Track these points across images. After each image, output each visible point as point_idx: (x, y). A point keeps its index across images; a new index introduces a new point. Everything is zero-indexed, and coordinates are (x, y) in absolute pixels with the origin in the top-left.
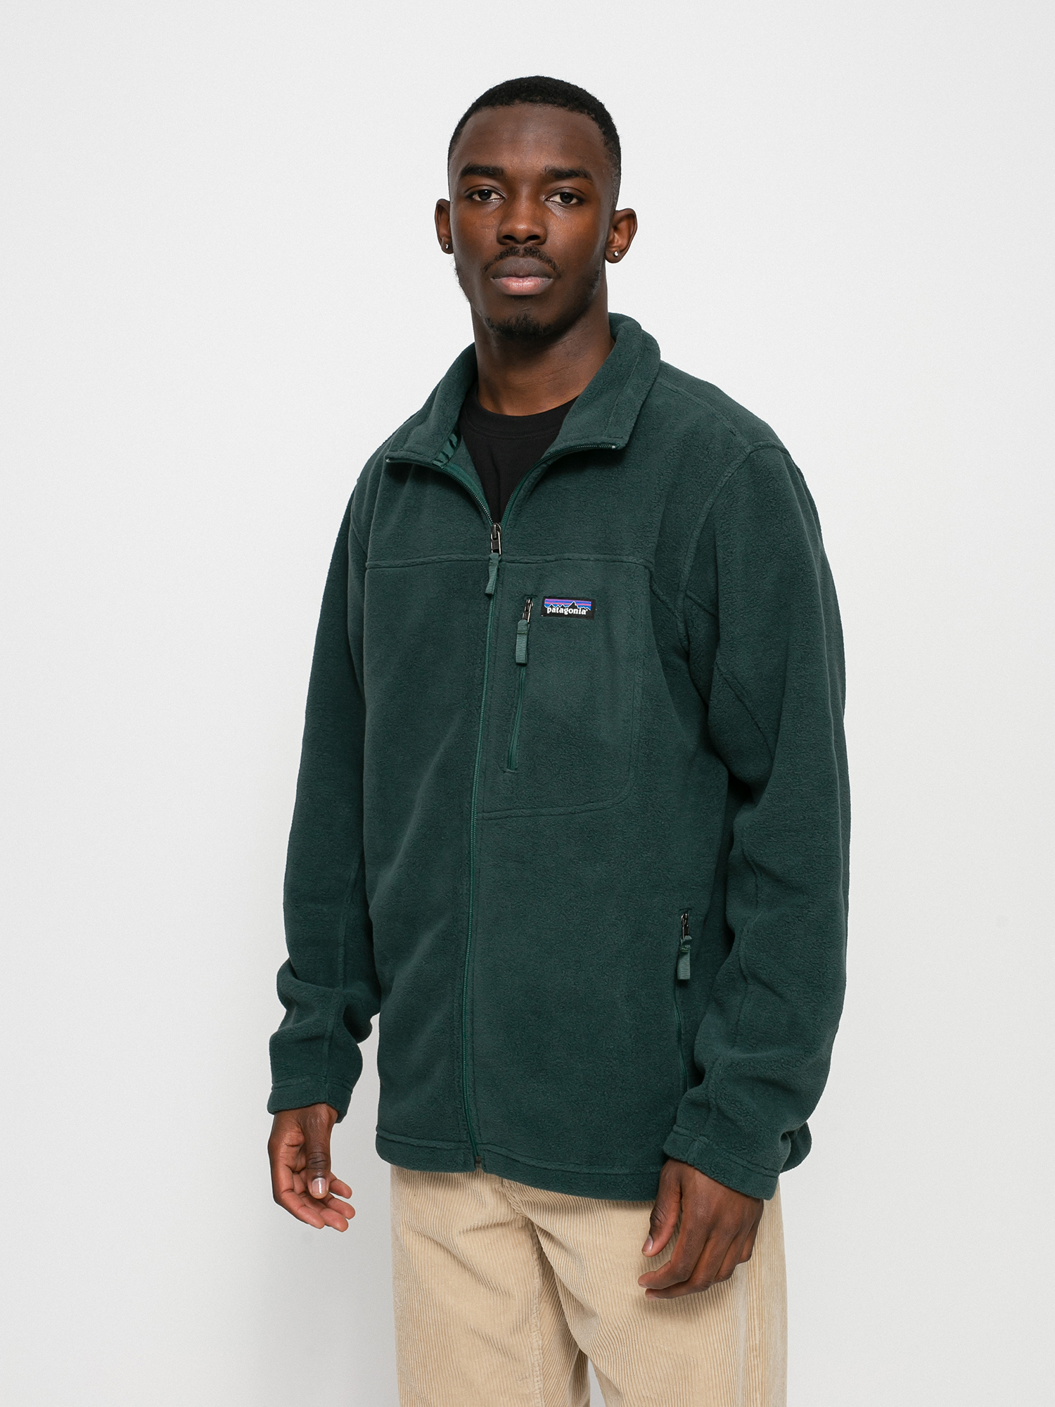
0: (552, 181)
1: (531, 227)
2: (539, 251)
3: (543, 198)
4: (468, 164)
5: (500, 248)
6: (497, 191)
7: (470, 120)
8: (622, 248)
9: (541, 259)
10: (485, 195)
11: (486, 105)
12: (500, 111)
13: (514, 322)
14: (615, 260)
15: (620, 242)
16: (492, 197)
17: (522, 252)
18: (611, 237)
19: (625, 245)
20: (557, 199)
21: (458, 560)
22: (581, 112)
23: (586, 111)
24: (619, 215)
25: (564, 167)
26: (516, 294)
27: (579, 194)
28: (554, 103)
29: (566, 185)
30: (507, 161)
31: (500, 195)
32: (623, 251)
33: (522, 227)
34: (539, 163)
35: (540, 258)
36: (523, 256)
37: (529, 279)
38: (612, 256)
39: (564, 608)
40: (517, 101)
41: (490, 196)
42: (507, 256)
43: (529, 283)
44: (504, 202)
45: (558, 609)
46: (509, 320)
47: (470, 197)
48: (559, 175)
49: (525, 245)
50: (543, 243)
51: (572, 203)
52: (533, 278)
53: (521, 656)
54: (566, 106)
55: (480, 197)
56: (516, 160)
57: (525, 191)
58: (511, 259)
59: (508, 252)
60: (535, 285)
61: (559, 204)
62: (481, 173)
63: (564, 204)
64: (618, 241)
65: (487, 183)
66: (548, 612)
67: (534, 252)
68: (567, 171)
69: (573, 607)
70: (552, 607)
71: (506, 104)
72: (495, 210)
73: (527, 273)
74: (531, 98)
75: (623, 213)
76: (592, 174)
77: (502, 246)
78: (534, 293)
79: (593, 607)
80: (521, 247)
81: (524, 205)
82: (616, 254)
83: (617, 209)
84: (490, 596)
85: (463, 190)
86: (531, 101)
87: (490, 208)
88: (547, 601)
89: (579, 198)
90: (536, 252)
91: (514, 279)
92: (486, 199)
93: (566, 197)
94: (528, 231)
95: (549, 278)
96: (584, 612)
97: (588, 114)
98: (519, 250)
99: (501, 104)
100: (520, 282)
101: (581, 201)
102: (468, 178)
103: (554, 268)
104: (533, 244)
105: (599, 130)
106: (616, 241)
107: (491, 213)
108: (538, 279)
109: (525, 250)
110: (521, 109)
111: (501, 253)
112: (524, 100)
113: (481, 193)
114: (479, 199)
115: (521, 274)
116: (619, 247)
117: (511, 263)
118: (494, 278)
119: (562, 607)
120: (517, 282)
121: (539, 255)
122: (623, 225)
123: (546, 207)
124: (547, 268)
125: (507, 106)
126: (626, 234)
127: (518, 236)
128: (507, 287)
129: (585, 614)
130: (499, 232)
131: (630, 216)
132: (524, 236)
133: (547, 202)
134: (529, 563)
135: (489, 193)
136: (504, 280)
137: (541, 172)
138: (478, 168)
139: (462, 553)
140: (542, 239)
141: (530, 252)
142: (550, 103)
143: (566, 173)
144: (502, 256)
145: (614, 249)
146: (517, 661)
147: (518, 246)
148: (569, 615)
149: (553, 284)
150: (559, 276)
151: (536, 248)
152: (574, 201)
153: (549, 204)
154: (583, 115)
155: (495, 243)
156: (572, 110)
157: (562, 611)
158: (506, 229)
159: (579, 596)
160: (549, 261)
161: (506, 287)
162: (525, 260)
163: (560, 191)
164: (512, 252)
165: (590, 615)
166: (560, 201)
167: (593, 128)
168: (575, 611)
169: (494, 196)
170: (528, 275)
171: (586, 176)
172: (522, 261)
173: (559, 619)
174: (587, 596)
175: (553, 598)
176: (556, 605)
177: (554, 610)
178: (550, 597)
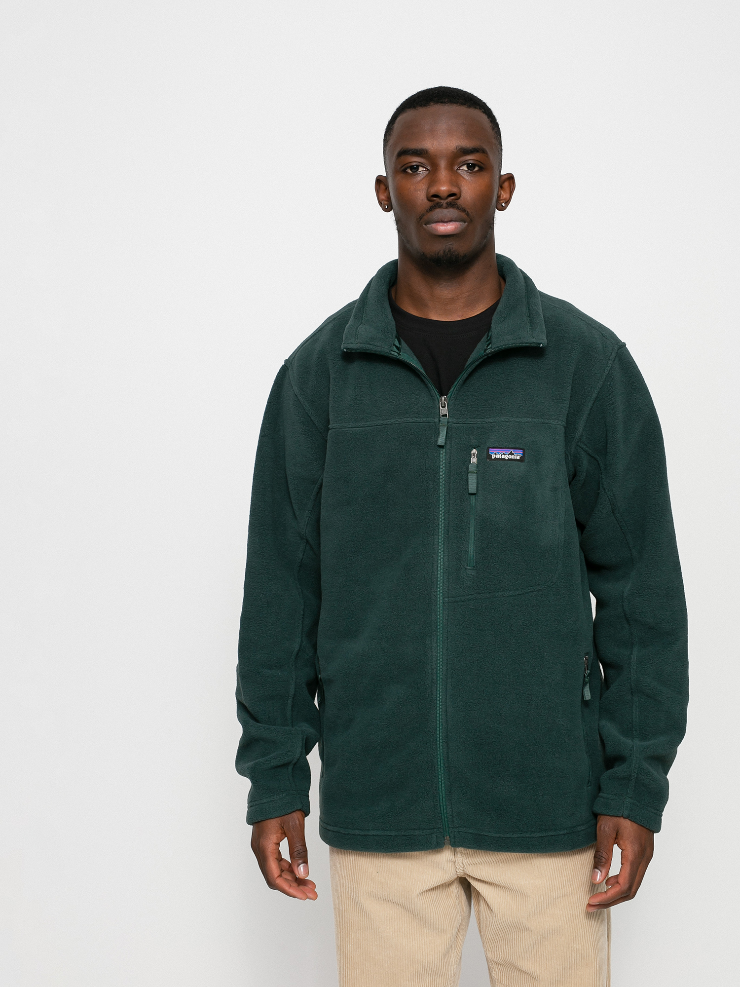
0: (462, 156)
1: (451, 188)
2: (456, 204)
3: (456, 167)
4: (402, 148)
5: (429, 204)
6: (423, 165)
7: (398, 119)
8: (506, 201)
9: (460, 210)
10: (415, 169)
11: (409, 108)
12: (421, 111)
13: (442, 253)
14: (502, 209)
15: (505, 196)
16: (419, 170)
17: (445, 205)
18: (500, 193)
19: (508, 198)
20: (465, 168)
21: (414, 422)
22: (475, 108)
23: (478, 107)
24: (503, 178)
25: (468, 146)
26: (443, 234)
27: (480, 164)
28: (456, 103)
29: (470, 158)
30: (429, 144)
31: (426, 168)
32: (508, 202)
33: (444, 188)
34: (451, 144)
35: (459, 208)
36: (446, 208)
37: (451, 223)
38: (500, 206)
39: (505, 455)
40: (432, 103)
41: (418, 169)
42: (435, 208)
43: (451, 227)
44: (429, 173)
45: (500, 455)
46: (438, 253)
47: (404, 171)
48: (465, 152)
49: (446, 201)
50: (459, 198)
51: (475, 170)
52: (454, 223)
53: (472, 488)
54: (465, 105)
55: (411, 170)
56: (435, 143)
57: (443, 164)
58: (438, 210)
59: (435, 206)
60: (456, 228)
61: (467, 172)
62: (412, 153)
63: (469, 171)
64: (503, 196)
65: (415, 160)
66: (493, 458)
67: (453, 205)
68: (471, 149)
69: (511, 454)
70: (496, 454)
71: (424, 106)
72: (423, 178)
73: (450, 219)
74: (441, 100)
75: (506, 176)
76: (488, 150)
77: (430, 202)
78: (454, 233)
79: (524, 454)
80: (444, 202)
81: (443, 174)
82: (503, 205)
83: (501, 174)
84: (442, 447)
85: (399, 166)
86: (442, 103)
87: (419, 178)
88: (491, 451)
89: (479, 167)
90: (455, 205)
91: (441, 224)
92: (415, 172)
93: (471, 167)
94: (448, 191)
95: (465, 222)
96: (518, 458)
97: (480, 109)
98: (443, 204)
99: (421, 106)
100: (445, 226)
101: (481, 169)
102: (403, 157)
103: (468, 214)
104: (452, 199)
105: (488, 119)
106: (502, 196)
107: (421, 180)
108: (457, 223)
109: (447, 204)
110: (435, 108)
111: (431, 207)
112: (437, 102)
113: (412, 168)
114: (411, 172)
115: (446, 220)
116: (505, 199)
117: (438, 213)
118: (426, 225)
119: (504, 454)
120: (443, 226)
121: (457, 207)
122: (506, 184)
123: (460, 175)
124: (463, 215)
125: (425, 107)
126: (508, 191)
127: (441, 195)
128: (437, 230)
130: (428, 193)
131: (510, 178)
132: (446, 195)
133: (458, 171)
135: (418, 167)
136: (434, 225)
137: (454, 150)
138: (410, 150)
139: (417, 417)
140: (458, 195)
141: (451, 205)
142: (455, 103)
143: (470, 150)
144: (431, 209)
145: (502, 201)
146: (470, 492)
147: (442, 201)
148: (509, 460)
149: (468, 226)
150: (471, 221)
151: (454, 202)
152: (476, 169)
153: (460, 172)
154: (477, 110)
155: (425, 201)
156: (469, 107)
157: (503, 457)
158: (433, 191)
159: (510, 446)
160: (464, 210)
161: (435, 229)
162: (448, 210)
163: (467, 162)
164: (438, 206)
165: (522, 460)
166: (467, 169)
167: (484, 118)
168: (512, 457)
169: (421, 169)
170: (451, 221)
171: (483, 151)
172: (445, 211)
173: (501, 462)
174: (517, 446)
175: (496, 448)
176: (499, 453)
177: (497, 456)
178: (494, 448)
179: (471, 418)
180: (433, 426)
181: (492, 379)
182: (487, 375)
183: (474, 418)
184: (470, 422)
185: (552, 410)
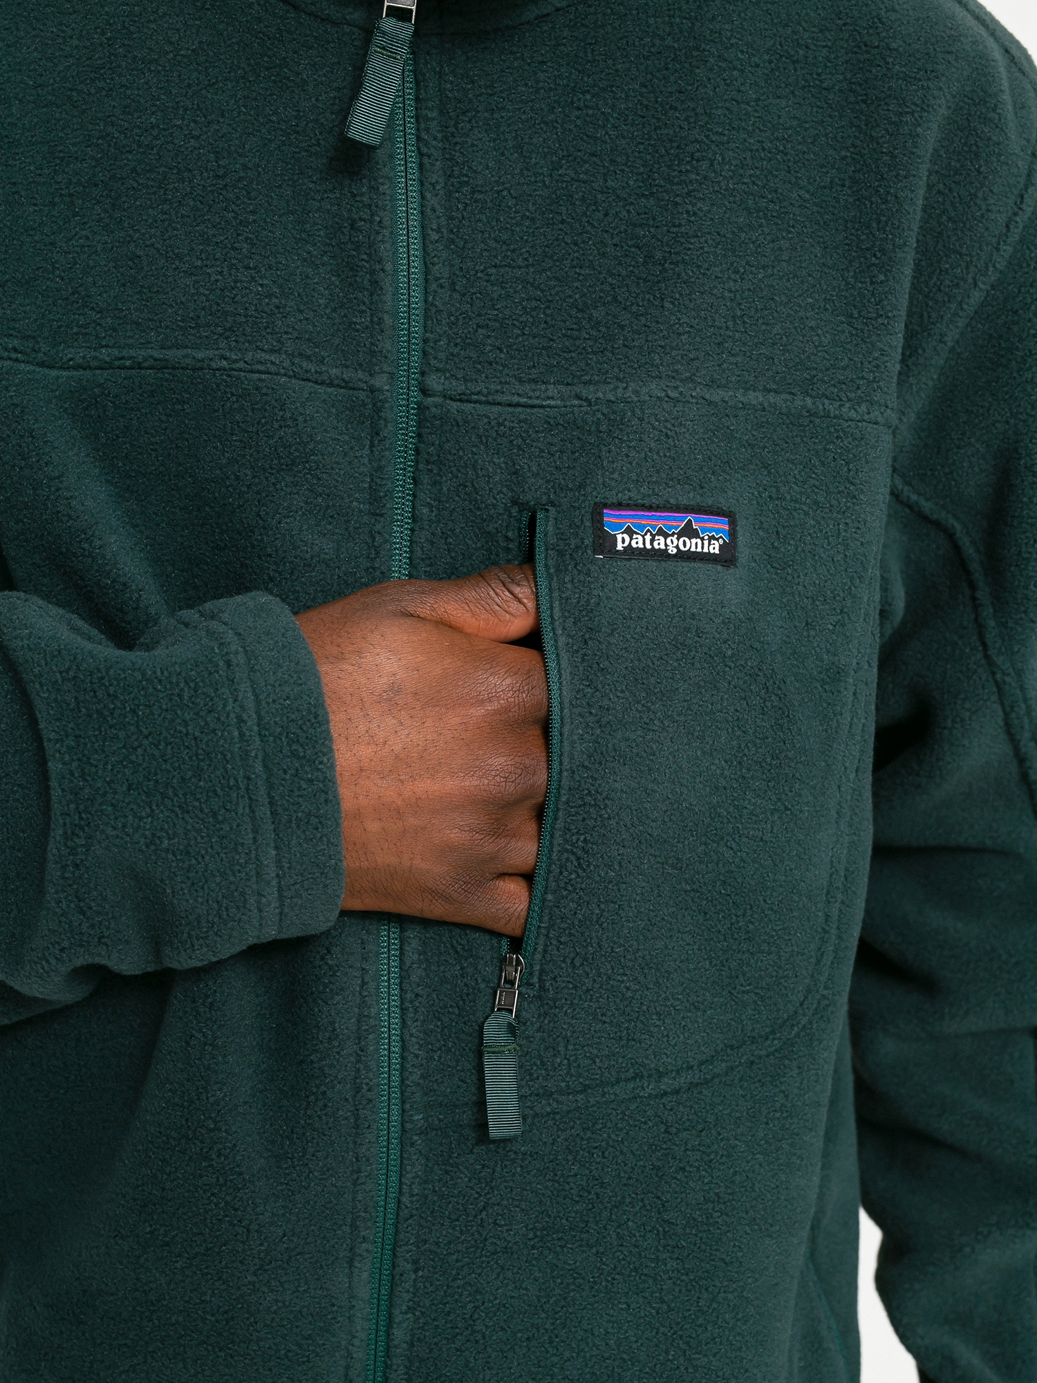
39: (666, 536)
45: (648, 537)
66: (620, 547)
69: (689, 532)
70: (630, 532)
79: (733, 534)
88: (610, 517)
96: (715, 548)
119: (661, 532)
129: (717, 551)
134: (518, 405)
148: (683, 556)
157: (660, 543)
159: (684, 501)
165: (726, 558)
168: (693, 545)
173: (652, 565)
174: (710, 501)
175: (628, 507)
176: (642, 527)
177: (637, 542)
178: (619, 506)
179: (521, 381)
180: (364, 405)
181: (601, 215)
182: (583, 199)
183: (535, 381)
184: (516, 399)
185: (846, 361)
